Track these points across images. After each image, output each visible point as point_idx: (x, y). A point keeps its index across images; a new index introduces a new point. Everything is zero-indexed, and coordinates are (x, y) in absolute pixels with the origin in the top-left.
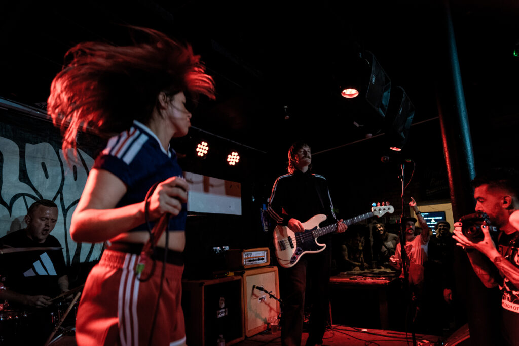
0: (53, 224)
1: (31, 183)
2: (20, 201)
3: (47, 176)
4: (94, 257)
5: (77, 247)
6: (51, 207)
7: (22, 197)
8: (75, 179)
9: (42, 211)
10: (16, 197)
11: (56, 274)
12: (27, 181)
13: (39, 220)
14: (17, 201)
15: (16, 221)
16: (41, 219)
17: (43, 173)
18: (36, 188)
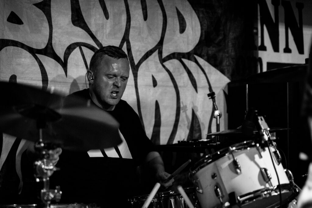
0: (125, 82)
1: (87, 26)
2: (76, 54)
3: (107, 16)
4: (180, 137)
5: (156, 122)
6: (119, 58)
7: (77, 49)
8: (145, 18)
9: (108, 64)
10: (70, 49)
11: (131, 158)
12: (82, 25)
13: (105, 79)
14: (72, 53)
15: (75, 83)
16: (108, 76)
17: (101, 11)
18: (94, 34)
